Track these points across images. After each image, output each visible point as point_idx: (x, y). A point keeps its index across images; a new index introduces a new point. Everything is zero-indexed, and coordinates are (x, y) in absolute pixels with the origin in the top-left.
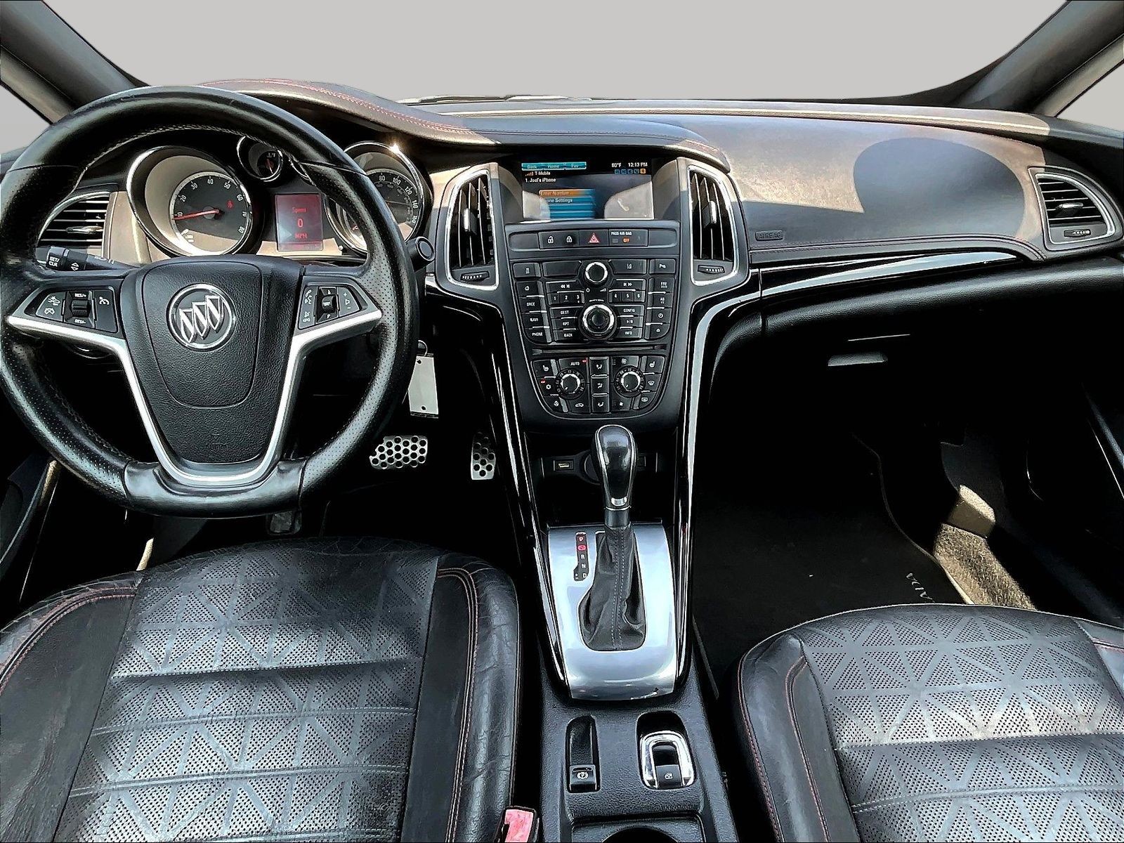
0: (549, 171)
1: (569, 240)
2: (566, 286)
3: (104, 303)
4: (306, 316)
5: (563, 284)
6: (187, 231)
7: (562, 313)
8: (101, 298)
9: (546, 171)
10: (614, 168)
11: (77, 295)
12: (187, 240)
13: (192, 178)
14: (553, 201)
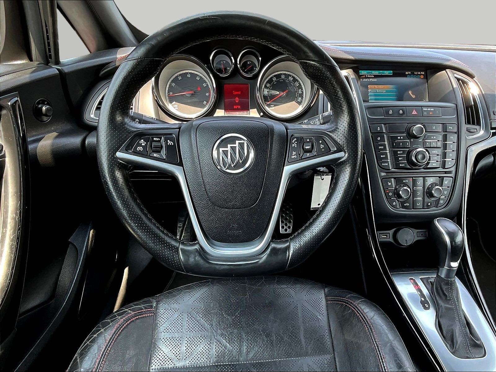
0: (373, 75)
1: (401, 112)
2: (401, 138)
3: (171, 144)
4: (293, 154)
5: (399, 136)
6: (174, 102)
7: (399, 152)
8: (169, 141)
9: (372, 75)
10: (407, 75)
11: (155, 139)
12: (174, 107)
13: (179, 73)
14: (375, 91)
